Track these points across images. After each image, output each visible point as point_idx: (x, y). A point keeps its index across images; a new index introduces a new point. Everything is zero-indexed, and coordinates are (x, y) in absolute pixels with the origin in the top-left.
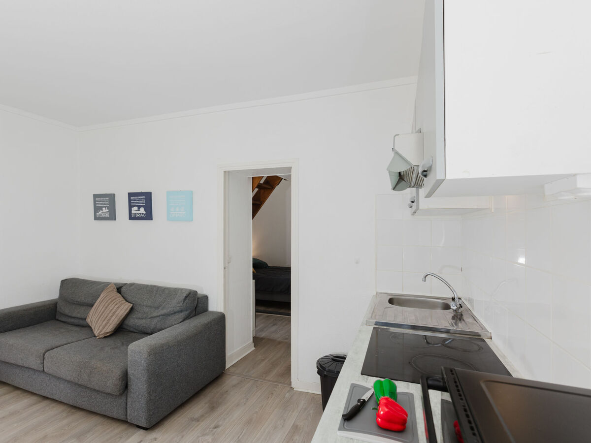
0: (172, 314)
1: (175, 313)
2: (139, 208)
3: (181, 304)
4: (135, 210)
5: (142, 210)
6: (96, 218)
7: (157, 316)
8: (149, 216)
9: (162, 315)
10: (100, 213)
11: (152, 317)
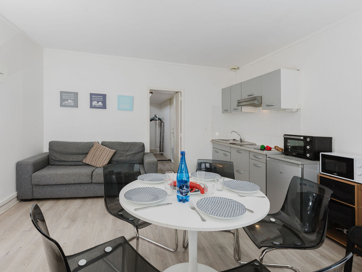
0: (138, 153)
1: (139, 152)
2: (98, 102)
3: (142, 148)
4: (94, 103)
5: (100, 103)
6: (62, 105)
7: (130, 155)
8: (104, 107)
9: (133, 154)
10: (65, 103)
11: (127, 155)
